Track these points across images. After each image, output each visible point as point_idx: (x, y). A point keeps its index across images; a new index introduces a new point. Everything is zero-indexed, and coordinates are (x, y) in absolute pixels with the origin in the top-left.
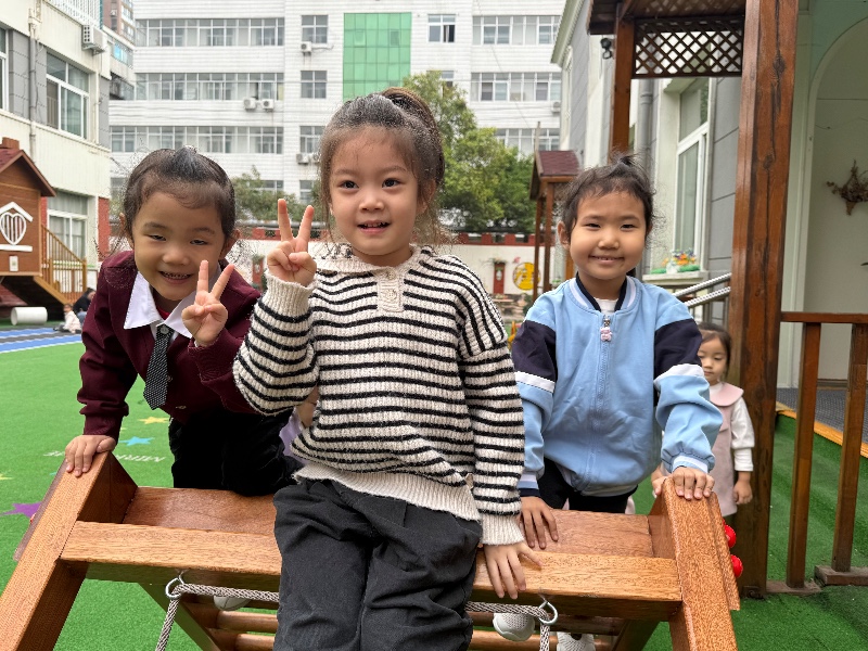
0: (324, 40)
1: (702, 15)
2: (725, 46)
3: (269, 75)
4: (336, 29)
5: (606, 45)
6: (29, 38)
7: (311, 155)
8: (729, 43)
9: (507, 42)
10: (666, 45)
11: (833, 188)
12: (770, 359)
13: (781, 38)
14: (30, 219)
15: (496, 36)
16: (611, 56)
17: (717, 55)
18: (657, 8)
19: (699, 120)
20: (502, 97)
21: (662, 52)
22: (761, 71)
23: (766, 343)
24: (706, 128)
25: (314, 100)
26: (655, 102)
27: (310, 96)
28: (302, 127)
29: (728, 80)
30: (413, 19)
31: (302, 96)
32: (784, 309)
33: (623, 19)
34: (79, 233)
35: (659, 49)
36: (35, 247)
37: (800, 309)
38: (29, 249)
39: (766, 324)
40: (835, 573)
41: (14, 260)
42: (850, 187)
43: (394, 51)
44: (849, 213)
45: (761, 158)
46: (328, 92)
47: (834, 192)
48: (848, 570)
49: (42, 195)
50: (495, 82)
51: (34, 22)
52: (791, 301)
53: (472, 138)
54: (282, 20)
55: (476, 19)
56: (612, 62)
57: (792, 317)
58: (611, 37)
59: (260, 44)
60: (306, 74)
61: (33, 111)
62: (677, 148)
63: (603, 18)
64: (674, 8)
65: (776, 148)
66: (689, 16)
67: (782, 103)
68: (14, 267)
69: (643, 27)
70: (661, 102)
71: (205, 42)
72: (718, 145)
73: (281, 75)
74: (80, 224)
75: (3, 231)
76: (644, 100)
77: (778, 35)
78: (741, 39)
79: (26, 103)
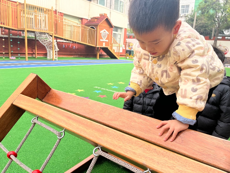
14: (108, 33)
28: (182, 6)
36: (109, 40)
38: (107, 41)
41: (104, 44)
49: (111, 27)
61: (111, 6)
74: (120, 35)
75: (102, 37)
79: (110, 4)
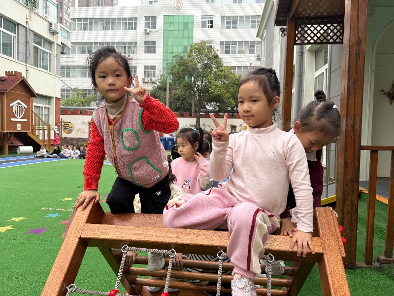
0: (155, 28)
1: (325, 17)
2: (335, 31)
3: (130, 43)
4: (160, 22)
5: (283, 30)
6: (26, 27)
7: (149, 78)
8: (337, 29)
9: (236, 28)
10: (309, 31)
11: (384, 92)
12: (356, 166)
13: (360, 30)
14: (26, 107)
15: (231, 25)
16: (285, 35)
17: (331, 35)
18: (305, 14)
19: (324, 62)
20: (234, 52)
21: (308, 34)
22: (351, 43)
23: (355, 159)
24: (327, 66)
25: (150, 54)
26: (304, 55)
27: (148, 52)
28: (145, 66)
29: (336, 46)
30: (194, 18)
31: (145, 53)
32: (362, 144)
33: (290, 19)
34: (47, 113)
35: (306, 32)
36: (28, 119)
37: (370, 144)
38: (26, 120)
39: (354, 150)
40: (386, 258)
41: (19, 125)
42: (391, 92)
43: (186, 32)
44: (391, 103)
45: (352, 80)
46: (156, 51)
47: (384, 94)
48: (391, 257)
49: (31, 97)
50: (231, 46)
51: (28, 20)
52: (366, 141)
53: (221, 71)
54: (136, 19)
55: (223, 17)
56: (285, 38)
57: (366, 148)
58: (285, 27)
59: (126, 29)
60: (146, 43)
61: (28, 59)
62: (314, 75)
63: (281, 19)
64: (312, 15)
65: (358, 76)
66: (319, 18)
67: (361, 57)
68: (19, 128)
69: (299, 23)
70: (306, 55)
71: (102, 28)
72: (332, 74)
73: (136, 43)
74: (47, 109)
75: (15, 113)
76: (299, 54)
77: (358, 29)
78: (342, 28)
79: (25, 56)
